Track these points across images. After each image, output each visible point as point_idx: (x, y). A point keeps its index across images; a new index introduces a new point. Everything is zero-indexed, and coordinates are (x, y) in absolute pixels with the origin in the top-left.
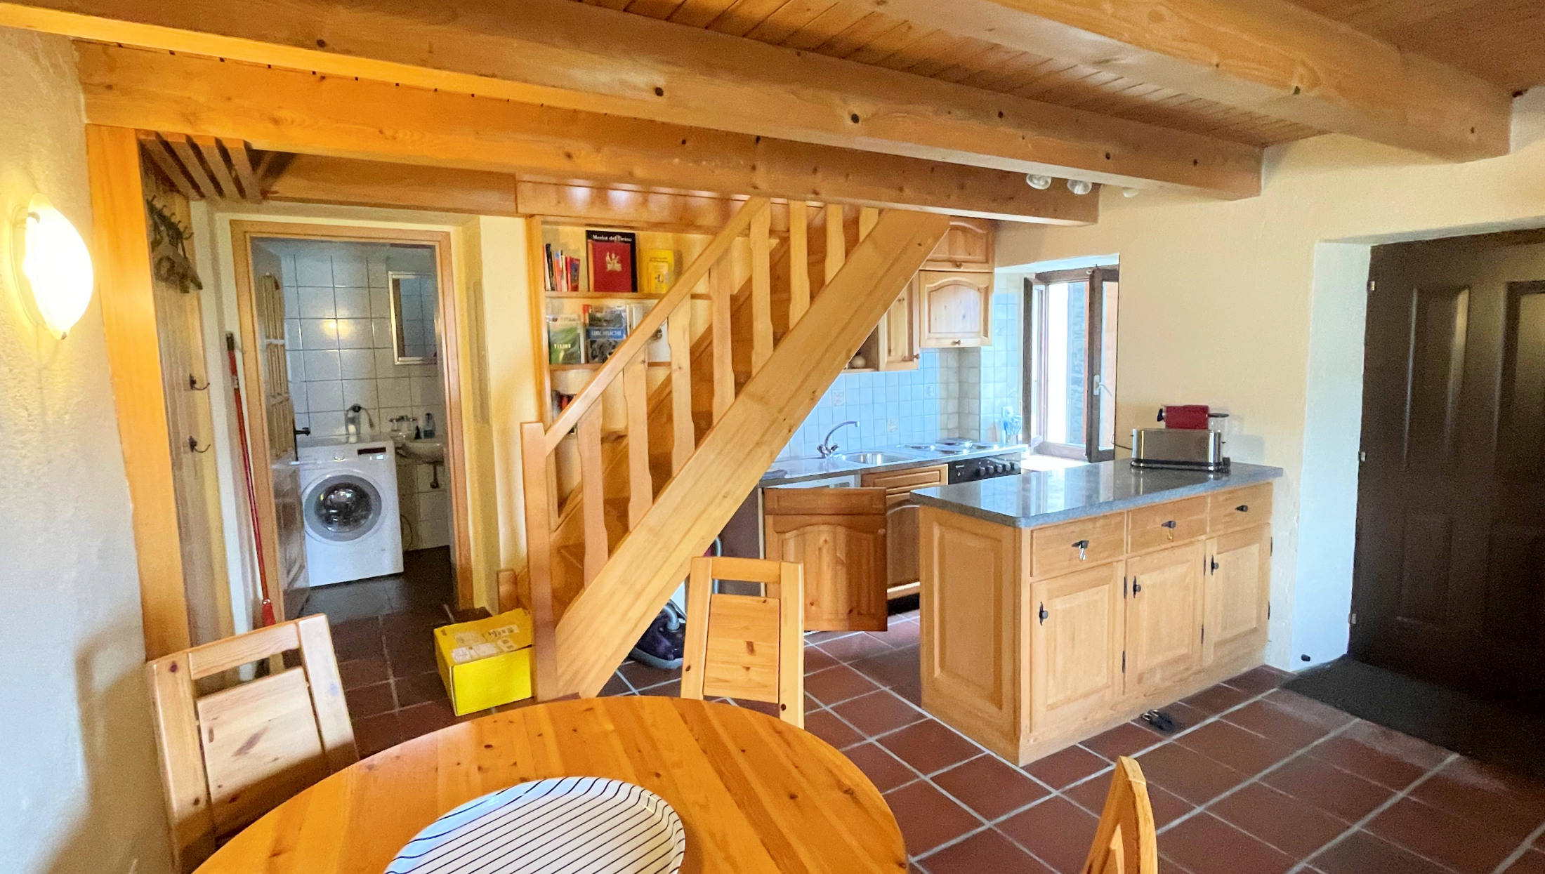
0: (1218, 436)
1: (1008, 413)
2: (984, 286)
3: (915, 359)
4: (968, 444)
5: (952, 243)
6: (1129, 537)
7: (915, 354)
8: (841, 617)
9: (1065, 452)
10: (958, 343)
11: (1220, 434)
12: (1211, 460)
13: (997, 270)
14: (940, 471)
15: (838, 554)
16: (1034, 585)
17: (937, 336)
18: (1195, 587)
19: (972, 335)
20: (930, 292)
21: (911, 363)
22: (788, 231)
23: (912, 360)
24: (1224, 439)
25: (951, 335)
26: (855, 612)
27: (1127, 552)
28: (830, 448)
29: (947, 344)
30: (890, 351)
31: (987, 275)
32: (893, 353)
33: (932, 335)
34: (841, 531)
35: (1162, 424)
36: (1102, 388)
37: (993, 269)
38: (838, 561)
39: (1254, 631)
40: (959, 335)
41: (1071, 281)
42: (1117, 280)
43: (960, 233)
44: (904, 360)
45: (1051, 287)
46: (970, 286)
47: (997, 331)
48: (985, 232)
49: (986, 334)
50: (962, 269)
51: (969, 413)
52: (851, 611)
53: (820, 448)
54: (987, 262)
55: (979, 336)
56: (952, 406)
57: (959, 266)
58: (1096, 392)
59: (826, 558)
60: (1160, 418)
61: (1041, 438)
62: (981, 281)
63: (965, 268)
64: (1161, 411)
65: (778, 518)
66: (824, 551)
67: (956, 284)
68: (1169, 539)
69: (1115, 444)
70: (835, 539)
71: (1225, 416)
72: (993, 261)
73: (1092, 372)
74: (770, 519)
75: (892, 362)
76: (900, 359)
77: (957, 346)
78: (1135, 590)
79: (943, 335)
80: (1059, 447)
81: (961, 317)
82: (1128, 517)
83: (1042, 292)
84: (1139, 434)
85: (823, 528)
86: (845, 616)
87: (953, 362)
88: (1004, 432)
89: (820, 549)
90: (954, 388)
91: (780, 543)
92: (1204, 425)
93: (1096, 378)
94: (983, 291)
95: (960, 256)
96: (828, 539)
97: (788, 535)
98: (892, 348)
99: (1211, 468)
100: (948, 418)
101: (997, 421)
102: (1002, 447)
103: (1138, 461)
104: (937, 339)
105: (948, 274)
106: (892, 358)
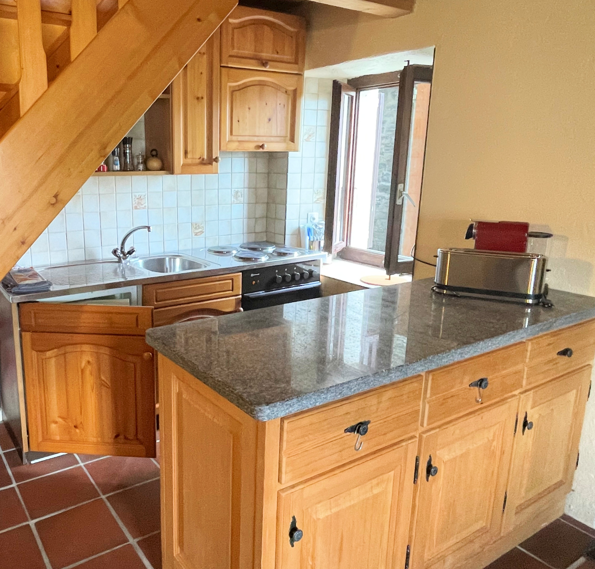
0: (543, 262)
1: (314, 219)
2: (293, 88)
3: (214, 163)
4: (270, 249)
5: (258, 40)
6: (427, 406)
7: (214, 157)
8: (106, 440)
9: (365, 258)
10: (262, 146)
11: (544, 260)
12: (530, 292)
13: (308, 74)
14: (232, 279)
15: (103, 378)
16: (283, 495)
17: (240, 139)
18: (503, 453)
19: (278, 139)
20: (233, 91)
21: (210, 166)
22: (70, 13)
23: (211, 163)
24: (548, 266)
25: (256, 139)
26: (122, 437)
27: (422, 425)
28: (126, 251)
29: (251, 147)
30: (186, 153)
31: (297, 76)
32: (189, 156)
33: (234, 138)
34: (105, 351)
35: (471, 244)
36: (406, 198)
37: (302, 70)
38: (102, 384)
39: (560, 484)
40: (264, 139)
41: (381, 87)
42: (429, 80)
43: (267, 29)
44: (203, 163)
45: (362, 93)
46: (277, 88)
47: (306, 137)
48: (296, 30)
49: (292, 140)
50: (267, 69)
51: (275, 218)
52: (117, 436)
53: (115, 252)
54: (296, 63)
55: (285, 141)
56: (260, 210)
57: (264, 64)
58: (399, 202)
59: (90, 381)
60: (469, 235)
61: (343, 245)
62: (290, 83)
63: (271, 67)
64: (471, 227)
65: (36, 336)
66: (87, 372)
67: (262, 84)
68: (478, 402)
69: (414, 258)
70: (98, 359)
71: (549, 236)
72: (303, 62)
73: (396, 180)
74: (27, 336)
75: (189, 165)
76: (198, 161)
77: (261, 150)
78: (429, 472)
79: (246, 138)
80: (361, 253)
81: (267, 120)
82: (427, 380)
83: (352, 97)
84: (445, 255)
85: (86, 348)
86: (111, 441)
87: (261, 167)
88: (308, 238)
89: (82, 371)
90: (263, 192)
91: (40, 363)
92: (521, 247)
93: (400, 186)
94: (291, 94)
95: (265, 55)
96: (90, 360)
97: (49, 354)
98: (189, 150)
99: (530, 301)
100: (256, 221)
101: (301, 226)
102: (303, 254)
103: (441, 286)
104: (239, 141)
105: (251, 72)
106: (189, 161)
